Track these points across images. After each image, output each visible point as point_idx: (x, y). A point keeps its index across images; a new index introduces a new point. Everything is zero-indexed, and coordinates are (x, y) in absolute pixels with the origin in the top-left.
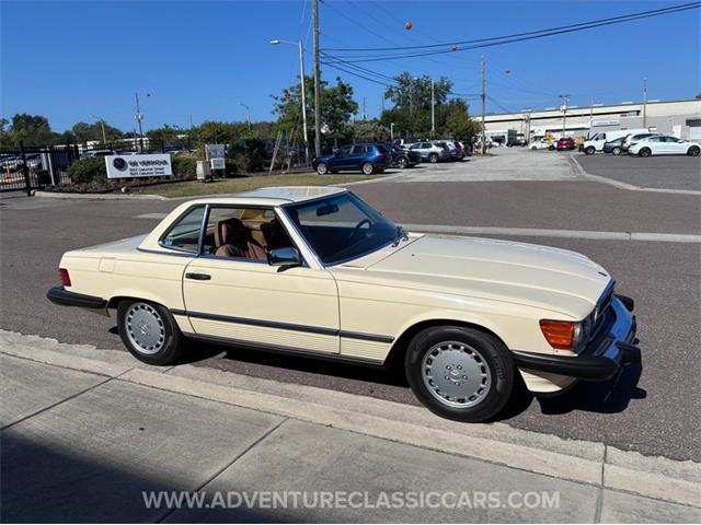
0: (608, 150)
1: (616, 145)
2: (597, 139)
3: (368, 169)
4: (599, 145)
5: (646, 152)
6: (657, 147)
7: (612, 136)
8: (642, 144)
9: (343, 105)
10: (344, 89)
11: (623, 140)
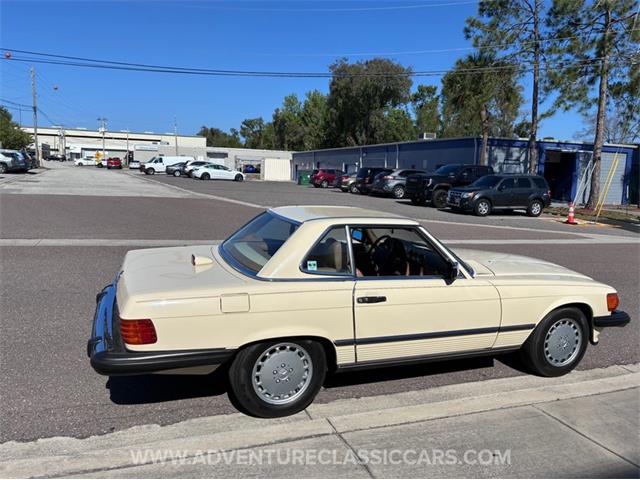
0: (169, 172)
1: (175, 168)
2: (156, 162)
4: (159, 167)
5: (206, 176)
6: (214, 173)
7: (170, 160)
8: (202, 170)
11: (184, 165)
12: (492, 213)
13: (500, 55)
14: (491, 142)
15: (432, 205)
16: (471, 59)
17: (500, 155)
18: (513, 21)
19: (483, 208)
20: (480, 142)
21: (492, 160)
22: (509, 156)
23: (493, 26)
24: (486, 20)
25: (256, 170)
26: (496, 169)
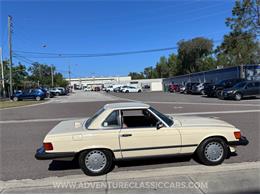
3: (38, 99)
4: (111, 89)
6: (130, 90)
9: (21, 73)
10: (22, 67)
12: (242, 99)
13: (244, 30)
14: (245, 67)
15: (216, 97)
16: (231, 34)
17: (251, 73)
18: (248, 16)
19: (238, 97)
20: (239, 67)
21: (247, 75)
22: (255, 73)
23: (240, 19)
24: (236, 17)
25: (148, 87)
26: (249, 79)
